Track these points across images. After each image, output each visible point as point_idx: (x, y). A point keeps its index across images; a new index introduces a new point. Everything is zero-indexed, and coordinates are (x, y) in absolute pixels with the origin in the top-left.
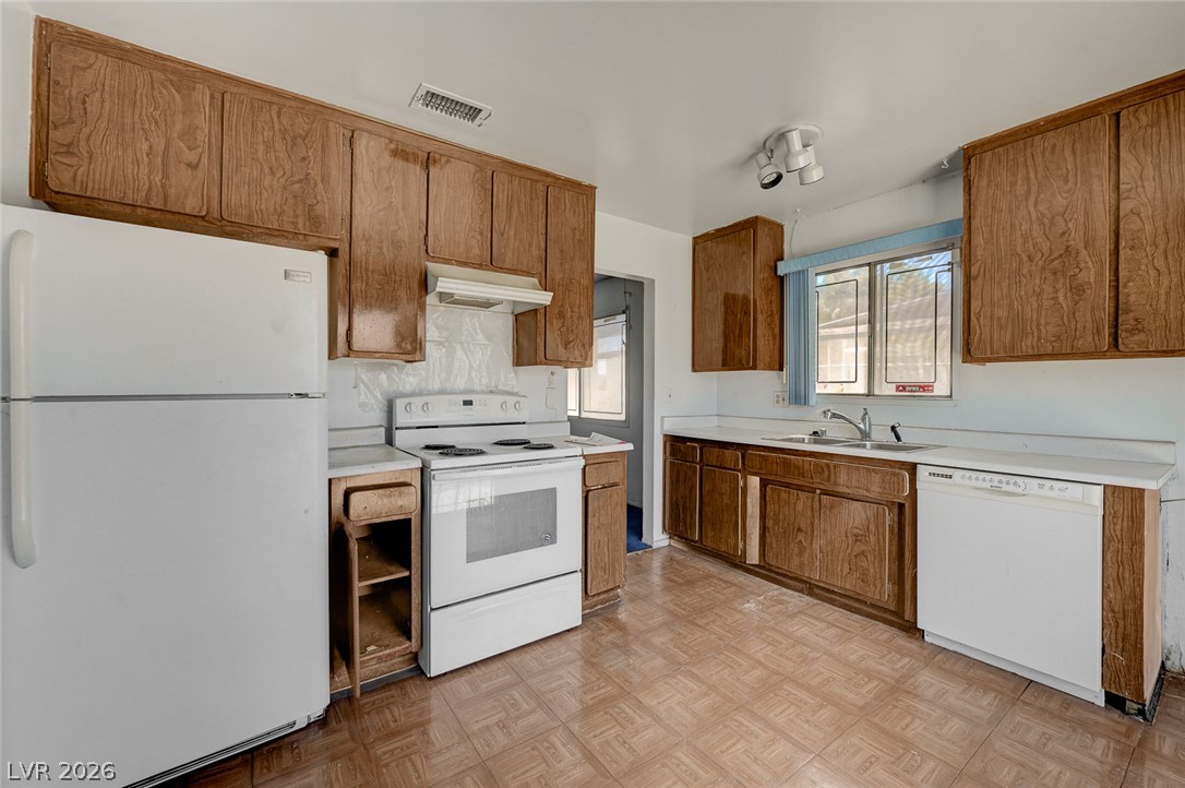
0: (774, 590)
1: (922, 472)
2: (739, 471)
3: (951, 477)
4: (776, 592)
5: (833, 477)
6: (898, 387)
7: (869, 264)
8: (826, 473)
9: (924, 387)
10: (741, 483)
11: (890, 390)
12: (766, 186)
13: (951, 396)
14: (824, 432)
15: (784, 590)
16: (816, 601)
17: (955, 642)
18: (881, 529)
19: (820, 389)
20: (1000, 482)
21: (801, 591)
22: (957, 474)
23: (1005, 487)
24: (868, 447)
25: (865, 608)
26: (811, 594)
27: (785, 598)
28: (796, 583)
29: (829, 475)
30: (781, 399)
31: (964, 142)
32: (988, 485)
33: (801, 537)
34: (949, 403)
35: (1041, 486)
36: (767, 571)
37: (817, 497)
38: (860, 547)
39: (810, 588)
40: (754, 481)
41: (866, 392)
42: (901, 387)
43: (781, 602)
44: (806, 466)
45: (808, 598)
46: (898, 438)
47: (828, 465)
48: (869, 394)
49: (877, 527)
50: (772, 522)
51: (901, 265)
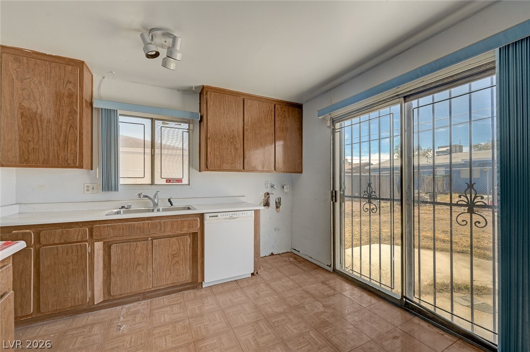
0: (123, 309)
1: (207, 217)
2: (87, 241)
3: (217, 216)
4: (124, 310)
5: (163, 228)
6: (167, 180)
7: (152, 119)
8: (159, 228)
9: (179, 180)
10: (89, 249)
11: (164, 182)
12: (149, 56)
13: (189, 184)
14: (130, 206)
15: (127, 306)
16: (149, 300)
17: (213, 282)
18: (185, 248)
19: (122, 181)
20: (232, 215)
21: (138, 300)
22: (219, 214)
23: (234, 216)
24: (161, 210)
25: (177, 289)
26: (144, 299)
27: (133, 309)
28: (134, 298)
29: (161, 228)
30: (90, 188)
31: (205, 84)
32: (229, 217)
33: (140, 268)
34: (189, 187)
35: (242, 214)
36: (111, 301)
37: (150, 242)
38: (176, 259)
39: (145, 296)
40: (99, 246)
41: (150, 183)
42: (168, 180)
43: (135, 313)
44: (146, 226)
45: (143, 302)
46: (172, 205)
47: (160, 223)
48: (152, 183)
49: (184, 247)
50: (116, 267)
51: (168, 124)
